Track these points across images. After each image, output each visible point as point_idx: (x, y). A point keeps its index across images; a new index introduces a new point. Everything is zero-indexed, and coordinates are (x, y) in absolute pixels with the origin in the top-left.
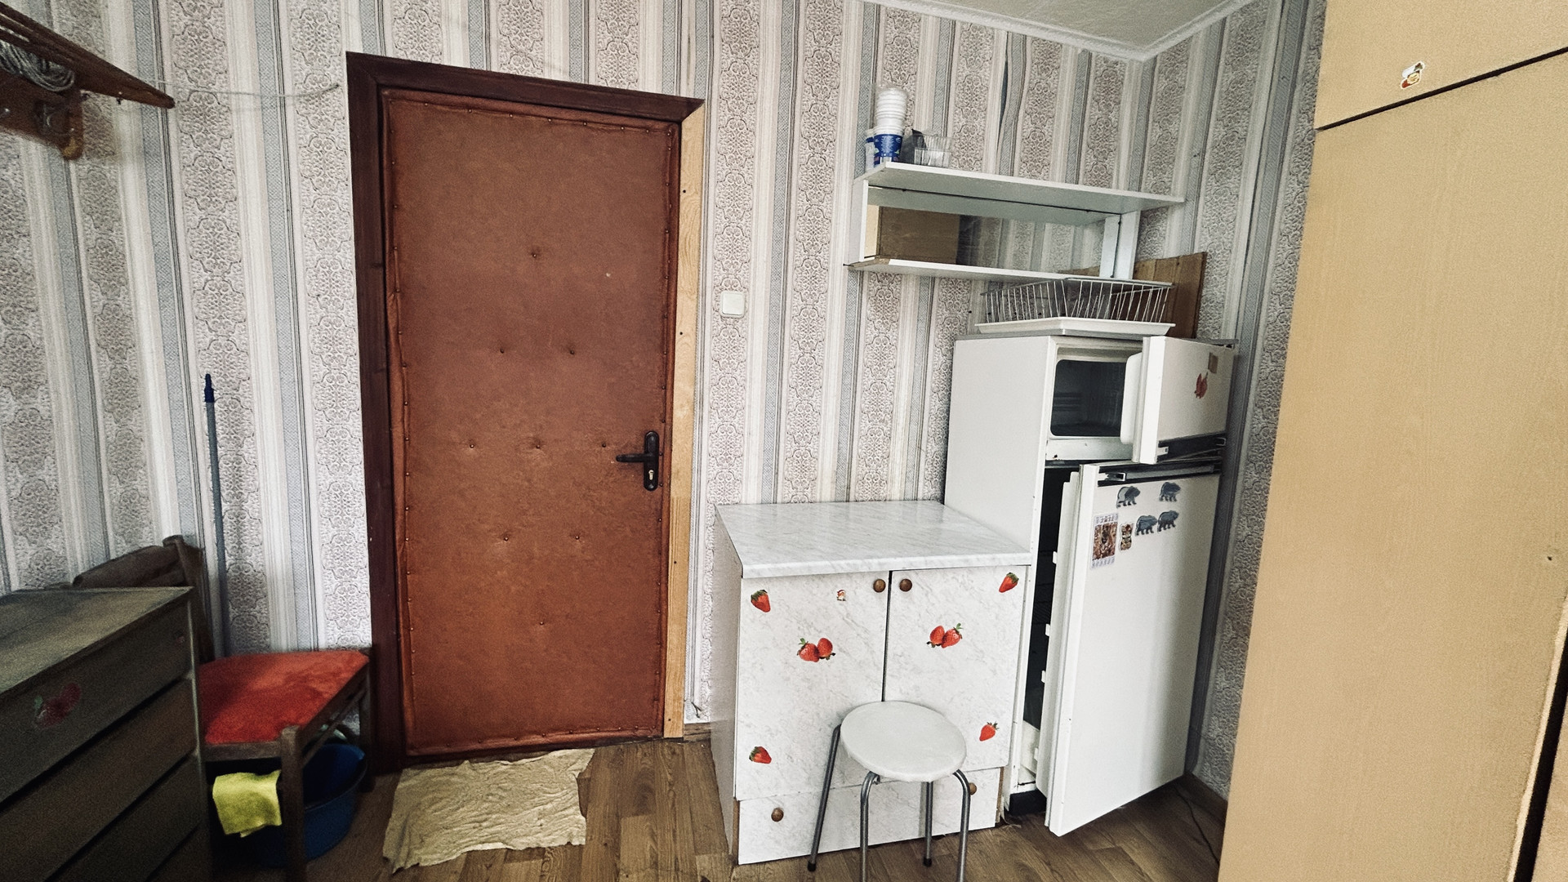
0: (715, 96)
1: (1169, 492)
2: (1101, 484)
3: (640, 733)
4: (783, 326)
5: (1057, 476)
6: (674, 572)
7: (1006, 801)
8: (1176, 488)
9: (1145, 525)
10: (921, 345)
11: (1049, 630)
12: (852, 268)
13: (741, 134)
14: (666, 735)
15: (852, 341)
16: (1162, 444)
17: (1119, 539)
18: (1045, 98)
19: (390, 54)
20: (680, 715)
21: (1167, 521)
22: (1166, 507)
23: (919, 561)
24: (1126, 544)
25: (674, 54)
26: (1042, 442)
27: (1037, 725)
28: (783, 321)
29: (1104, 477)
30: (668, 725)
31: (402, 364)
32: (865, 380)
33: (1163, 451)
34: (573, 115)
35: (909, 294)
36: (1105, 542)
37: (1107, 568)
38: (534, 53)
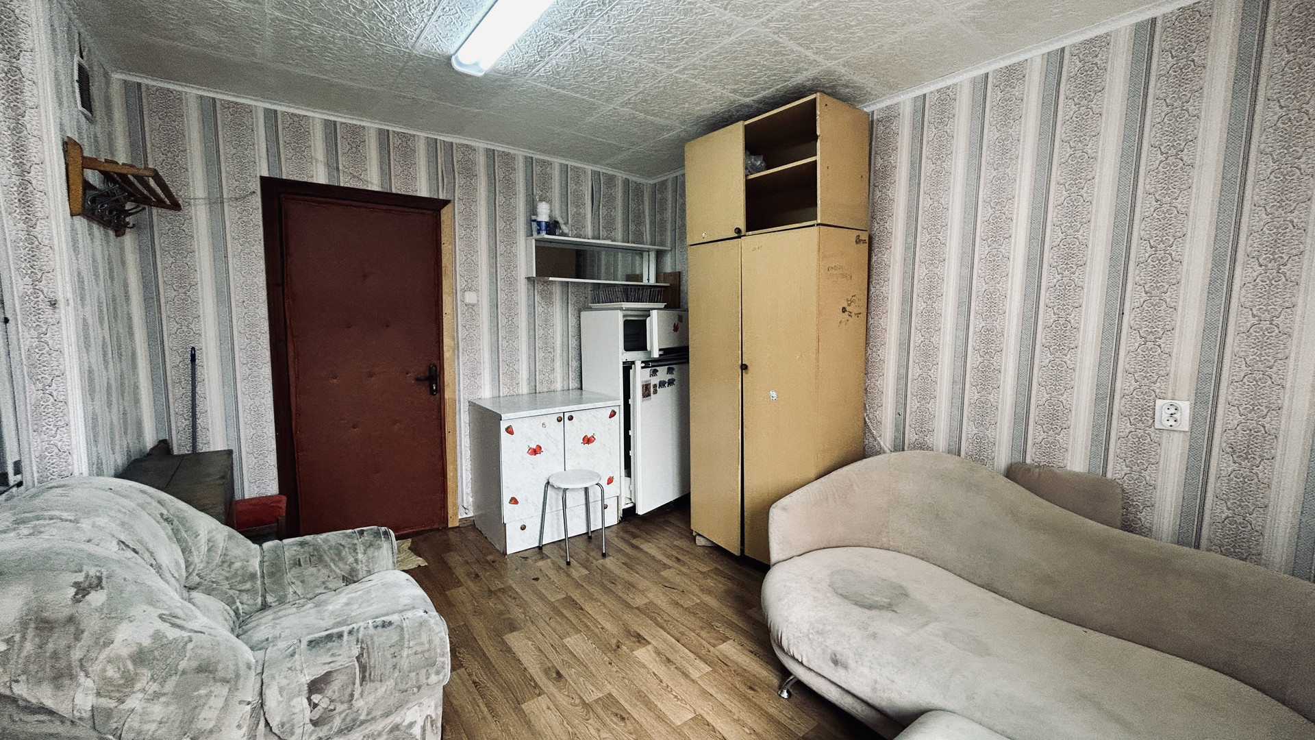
0: (456, 198)
1: (670, 371)
2: (642, 368)
3: (436, 526)
4: (497, 308)
5: (628, 367)
6: (449, 438)
7: (621, 512)
8: (673, 369)
9: (662, 384)
10: (565, 315)
11: (631, 433)
12: (529, 279)
13: (470, 217)
14: (450, 526)
15: (532, 314)
16: (660, 350)
17: (652, 390)
18: (611, 199)
19: (284, 177)
20: (456, 514)
21: (671, 382)
22: (669, 377)
23: (575, 407)
24: (655, 392)
25: (433, 177)
26: (620, 354)
27: (630, 477)
28: (497, 305)
29: (643, 365)
30: (450, 520)
31: (294, 337)
32: (539, 332)
33: (661, 353)
34: (384, 207)
35: (557, 292)
36: (647, 391)
37: (648, 402)
38: (362, 177)
